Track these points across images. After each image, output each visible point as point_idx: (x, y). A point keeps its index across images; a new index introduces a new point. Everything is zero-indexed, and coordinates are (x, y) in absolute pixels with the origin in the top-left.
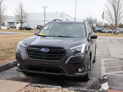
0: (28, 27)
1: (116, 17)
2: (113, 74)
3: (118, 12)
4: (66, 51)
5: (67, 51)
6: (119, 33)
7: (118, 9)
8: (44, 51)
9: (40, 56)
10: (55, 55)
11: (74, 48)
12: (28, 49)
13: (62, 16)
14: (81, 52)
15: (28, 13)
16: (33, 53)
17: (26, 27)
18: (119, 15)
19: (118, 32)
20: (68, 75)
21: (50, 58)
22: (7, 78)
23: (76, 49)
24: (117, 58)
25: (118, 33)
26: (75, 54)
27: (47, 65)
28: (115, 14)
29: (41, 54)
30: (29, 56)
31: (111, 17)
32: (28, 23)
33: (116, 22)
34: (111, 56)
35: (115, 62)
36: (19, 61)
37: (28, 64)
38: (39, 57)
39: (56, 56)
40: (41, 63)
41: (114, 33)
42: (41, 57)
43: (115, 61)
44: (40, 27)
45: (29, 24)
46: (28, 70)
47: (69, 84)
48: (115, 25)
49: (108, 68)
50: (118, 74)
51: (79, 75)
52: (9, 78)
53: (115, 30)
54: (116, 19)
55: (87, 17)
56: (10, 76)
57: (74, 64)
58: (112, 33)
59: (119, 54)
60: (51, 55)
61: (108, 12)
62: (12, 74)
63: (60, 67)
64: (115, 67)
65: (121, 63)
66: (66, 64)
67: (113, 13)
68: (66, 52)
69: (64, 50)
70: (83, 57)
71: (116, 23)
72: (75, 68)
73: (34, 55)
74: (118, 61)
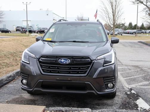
0: (5, 29)
1: (114, 16)
2: (138, 87)
3: (116, 10)
4: (93, 61)
5: (95, 61)
6: (118, 34)
7: (116, 6)
8: (64, 62)
9: (58, 69)
10: (79, 67)
11: (102, 56)
12: (40, 60)
13: (47, 15)
14: (111, 62)
15: (3, 11)
16: (47, 66)
17: (2, 29)
18: (117, 13)
19: (116, 33)
20: (97, 93)
21: (72, 71)
22: (6, 101)
23: (105, 58)
24: (130, 66)
25: (116, 35)
26: (104, 65)
27: (69, 80)
28: (113, 12)
29: (60, 67)
30: (43, 70)
31: (108, 16)
32: (4, 23)
33: (114, 21)
34: (121, 63)
35: (131, 71)
36: (27, 77)
37: (42, 81)
38: (56, 71)
39: (81, 68)
40: (60, 79)
41: (111, 34)
42: (60, 71)
43: (130, 69)
44: (21, 29)
45: (5, 25)
46: (41, 89)
47: (93, 103)
48: (113, 25)
49: (128, 79)
50: (143, 86)
51: (110, 92)
52: (9, 100)
53: (112, 31)
54: (113, 18)
55: (78, 16)
56: (9, 97)
57: (104, 78)
58: (110, 35)
59: (129, 60)
60: (73, 67)
61: (105, 9)
62: (11, 93)
63: (86, 82)
64: (135, 77)
65: (137, 71)
66: (94, 78)
67: (110, 11)
68: (94, 63)
69: (91, 60)
70: (113, 69)
71: (114, 23)
72: (105, 83)
73: (49, 68)
74: (133, 69)
